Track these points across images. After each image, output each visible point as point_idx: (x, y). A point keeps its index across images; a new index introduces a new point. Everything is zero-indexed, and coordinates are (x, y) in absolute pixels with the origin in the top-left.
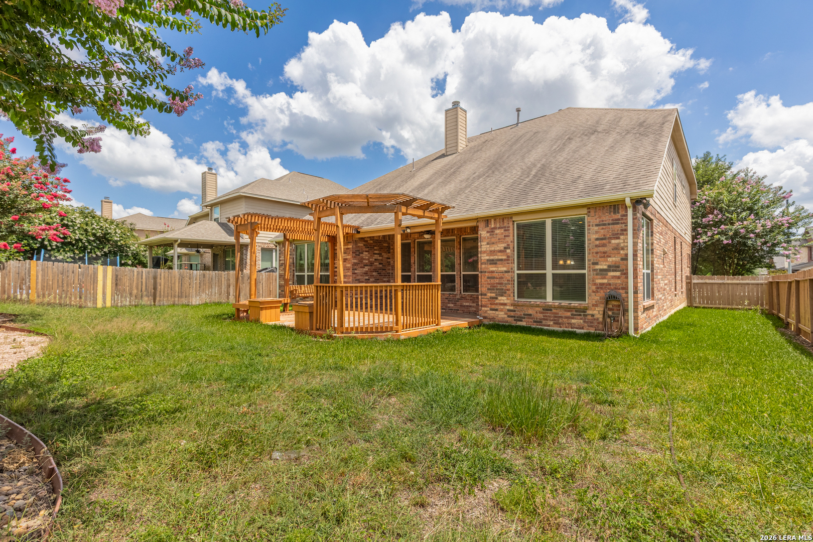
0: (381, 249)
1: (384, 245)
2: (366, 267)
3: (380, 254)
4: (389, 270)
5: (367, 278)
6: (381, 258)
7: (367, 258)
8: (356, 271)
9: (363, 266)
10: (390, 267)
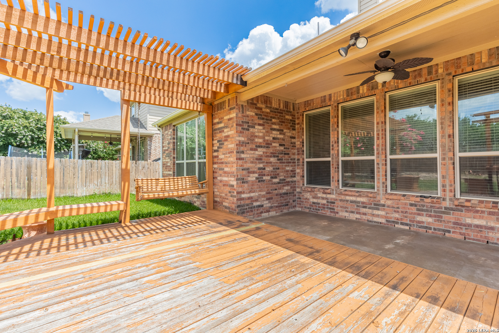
0: (282, 122)
1: (287, 117)
2: (259, 149)
3: (281, 131)
4: (294, 154)
5: (261, 166)
6: (282, 136)
7: (261, 134)
8: (243, 156)
9: (254, 147)
10: (296, 151)
